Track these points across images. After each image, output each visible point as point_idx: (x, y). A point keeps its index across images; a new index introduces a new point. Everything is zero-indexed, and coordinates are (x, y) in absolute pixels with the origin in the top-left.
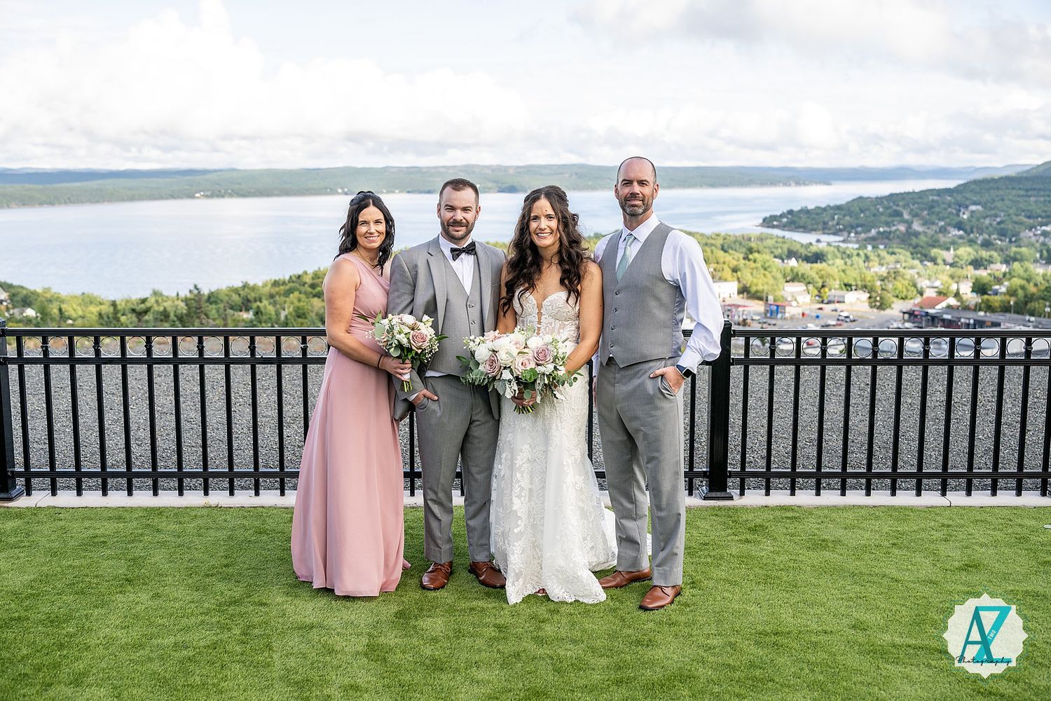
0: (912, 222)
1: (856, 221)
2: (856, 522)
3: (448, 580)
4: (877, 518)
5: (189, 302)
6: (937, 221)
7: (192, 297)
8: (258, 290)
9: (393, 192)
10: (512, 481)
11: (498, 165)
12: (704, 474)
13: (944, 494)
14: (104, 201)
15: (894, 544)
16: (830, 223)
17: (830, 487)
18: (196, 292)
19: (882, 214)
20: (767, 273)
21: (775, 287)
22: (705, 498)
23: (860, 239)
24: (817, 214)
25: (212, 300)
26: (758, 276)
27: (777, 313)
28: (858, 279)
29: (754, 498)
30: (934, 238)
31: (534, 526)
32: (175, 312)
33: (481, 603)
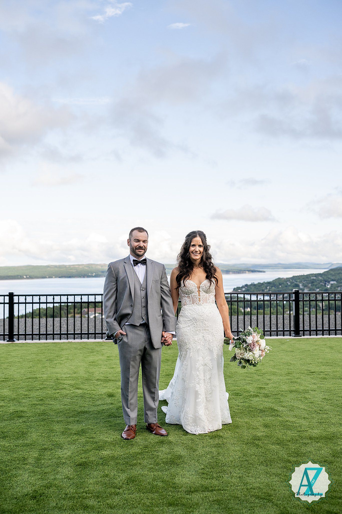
0: (304, 290)
6: (316, 289)
16: (266, 290)
19: (290, 286)
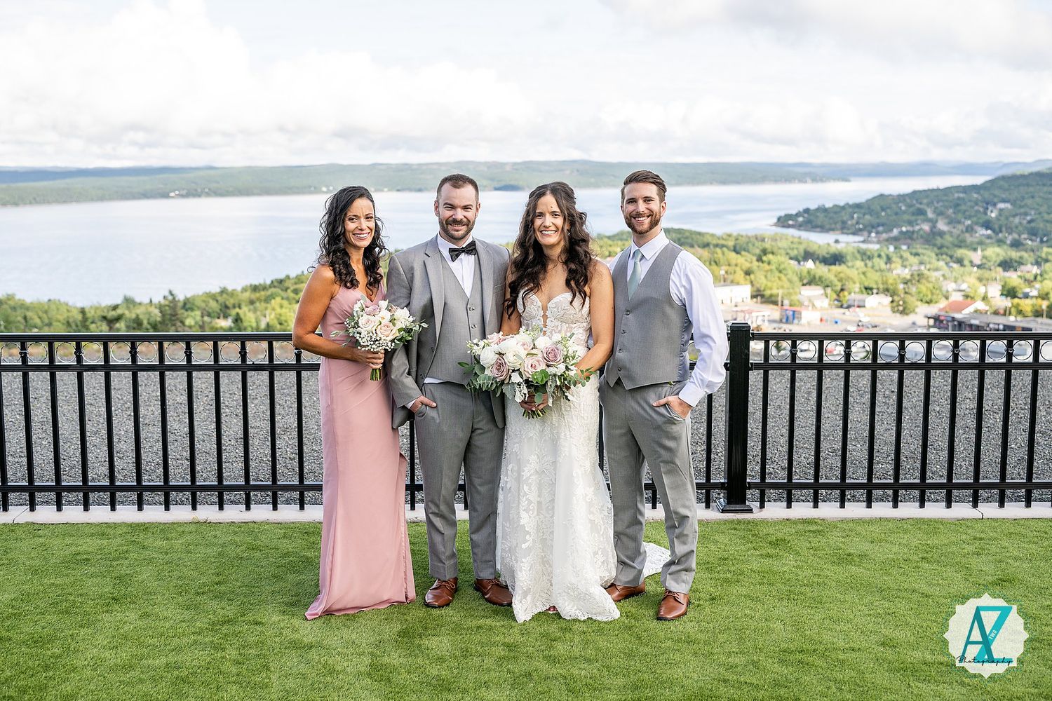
0: (937, 221)
1: (877, 221)
2: (883, 535)
3: (453, 597)
4: (905, 532)
5: (163, 309)
6: (963, 220)
7: (167, 303)
8: (237, 295)
9: (382, 191)
10: (519, 495)
11: (494, 162)
12: (722, 486)
13: (975, 506)
14: (71, 202)
15: (923, 558)
16: (849, 222)
17: (854, 499)
18: (170, 298)
19: (904, 212)
20: (782, 275)
21: (791, 291)
22: (723, 511)
23: (881, 239)
24: (836, 213)
25: (187, 306)
26: (773, 279)
27: (794, 319)
28: (880, 282)
29: (775, 510)
30: (960, 238)
31: (543, 541)
32: (149, 319)
33: (488, 622)
